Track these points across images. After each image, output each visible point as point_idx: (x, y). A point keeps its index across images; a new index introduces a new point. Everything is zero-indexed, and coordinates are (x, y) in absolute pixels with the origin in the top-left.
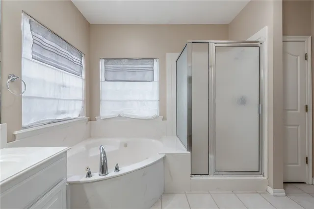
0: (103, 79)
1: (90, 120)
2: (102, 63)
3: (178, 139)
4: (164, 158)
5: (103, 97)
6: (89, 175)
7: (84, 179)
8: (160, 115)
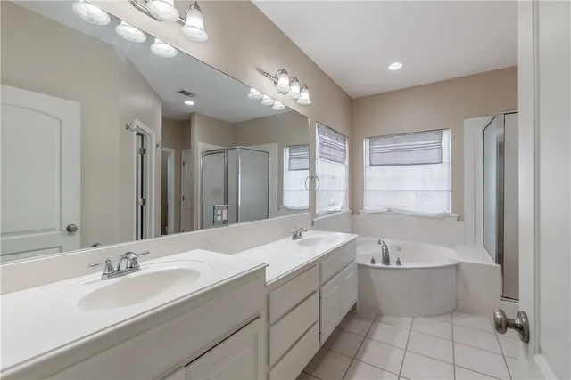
0: (368, 164)
1: (352, 214)
2: (366, 143)
3: (485, 250)
4: (457, 266)
5: (368, 185)
6: (373, 262)
7: (369, 264)
8: (453, 212)
